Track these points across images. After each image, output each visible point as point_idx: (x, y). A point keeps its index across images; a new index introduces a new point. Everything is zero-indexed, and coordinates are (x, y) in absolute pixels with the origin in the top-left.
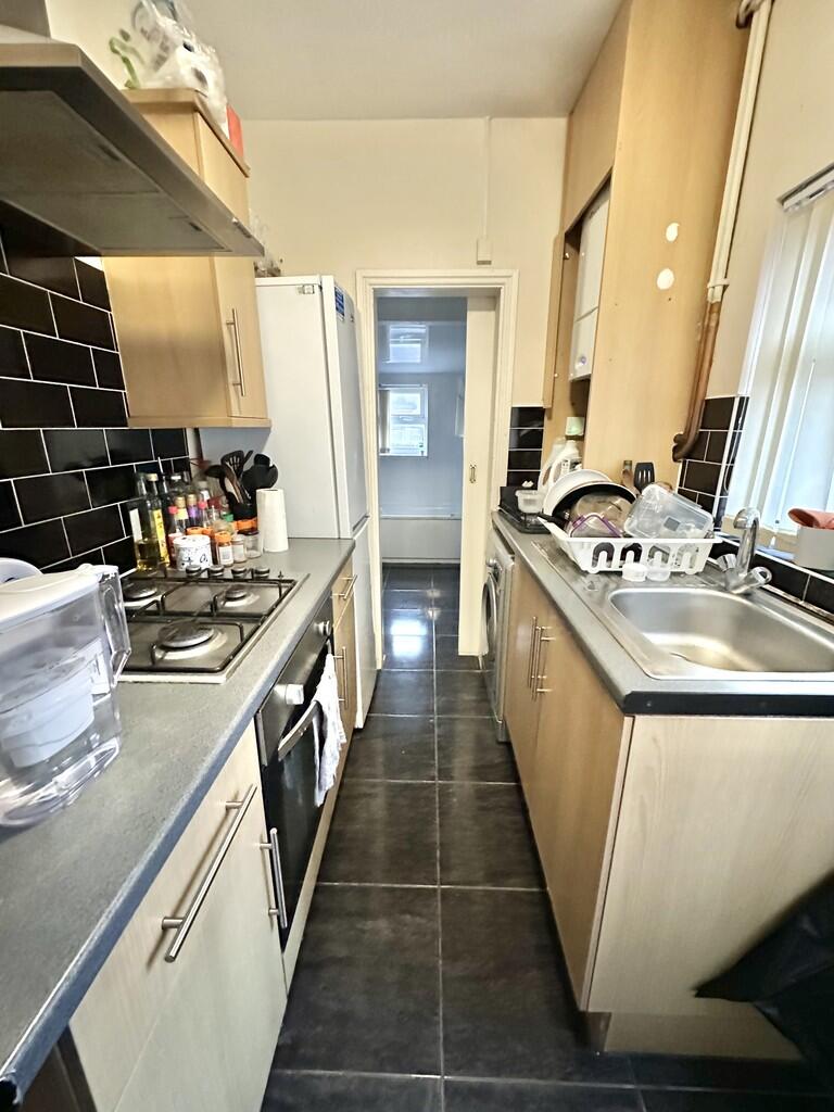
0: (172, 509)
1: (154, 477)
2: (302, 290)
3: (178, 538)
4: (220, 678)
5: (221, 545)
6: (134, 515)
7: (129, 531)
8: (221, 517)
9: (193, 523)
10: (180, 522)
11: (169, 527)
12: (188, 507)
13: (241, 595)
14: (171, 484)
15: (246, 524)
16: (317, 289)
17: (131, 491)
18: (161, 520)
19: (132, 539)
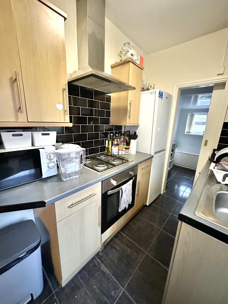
0: (114, 141)
1: (112, 134)
2: (151, 93)
3: (113, 148)
4: (99, 173)
5: (120, 150)
6: (107, 141)
7: (105, 145)
8: (124, 145)
9: (117, 145)
10: (115, 144)
11: (112, 145)
12: (117, 141)
13: (116, 161)
14: (116, 136)
15: (128, 147)
16: (155, 92)
17: (107, 137)
18: (111, 143)
19: (105, 146)
